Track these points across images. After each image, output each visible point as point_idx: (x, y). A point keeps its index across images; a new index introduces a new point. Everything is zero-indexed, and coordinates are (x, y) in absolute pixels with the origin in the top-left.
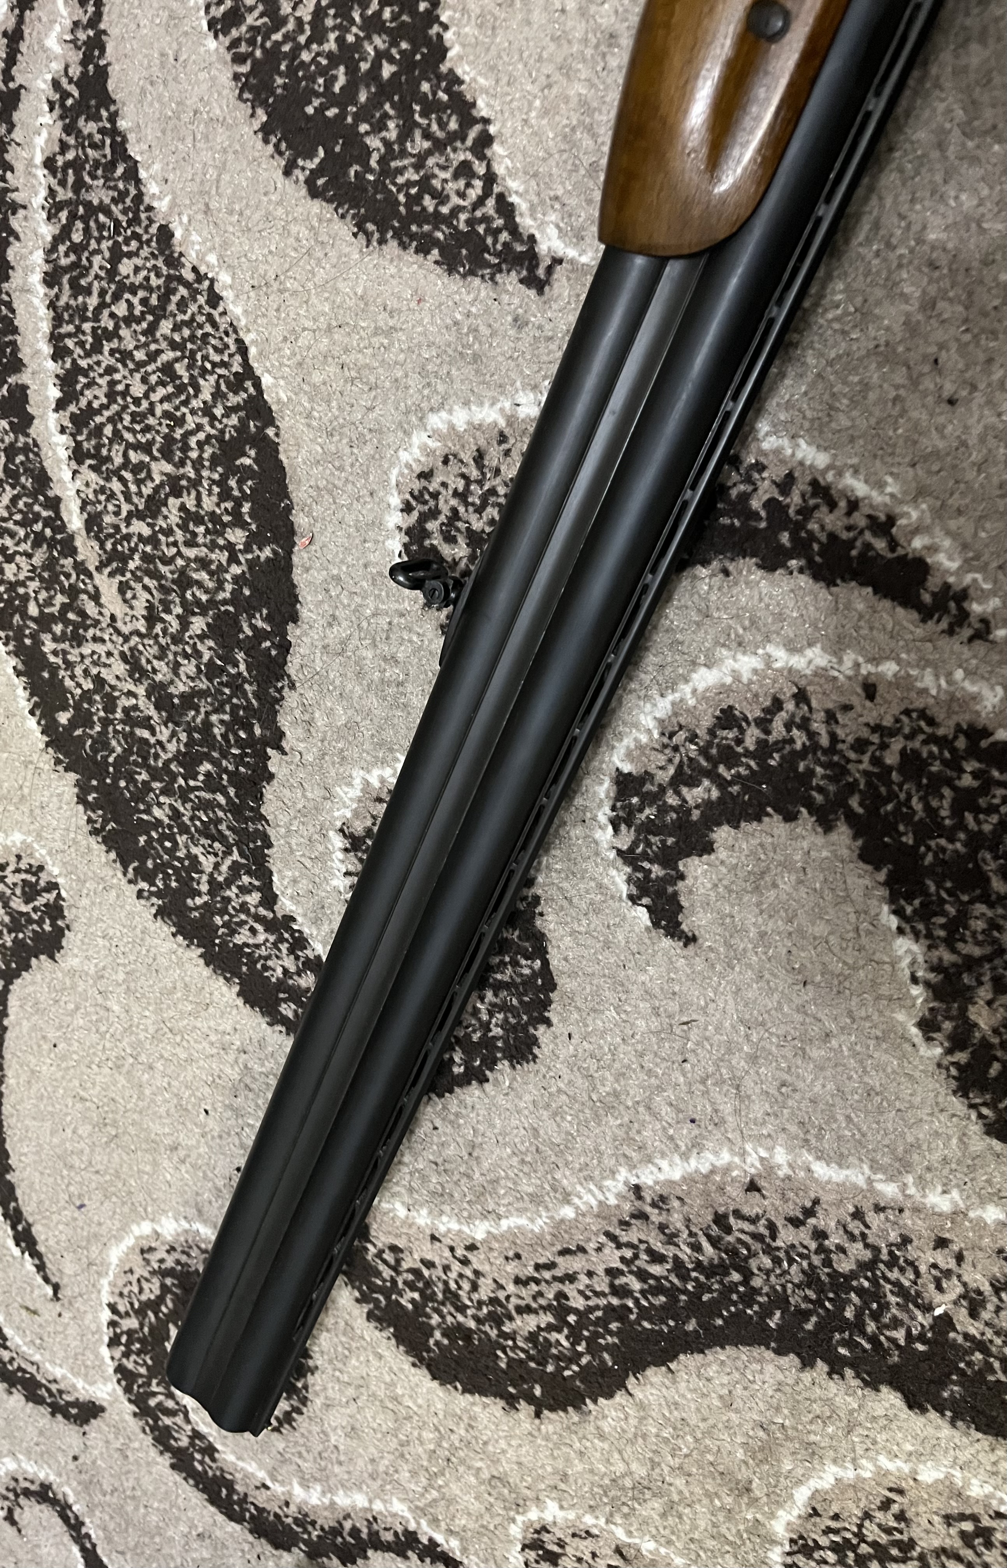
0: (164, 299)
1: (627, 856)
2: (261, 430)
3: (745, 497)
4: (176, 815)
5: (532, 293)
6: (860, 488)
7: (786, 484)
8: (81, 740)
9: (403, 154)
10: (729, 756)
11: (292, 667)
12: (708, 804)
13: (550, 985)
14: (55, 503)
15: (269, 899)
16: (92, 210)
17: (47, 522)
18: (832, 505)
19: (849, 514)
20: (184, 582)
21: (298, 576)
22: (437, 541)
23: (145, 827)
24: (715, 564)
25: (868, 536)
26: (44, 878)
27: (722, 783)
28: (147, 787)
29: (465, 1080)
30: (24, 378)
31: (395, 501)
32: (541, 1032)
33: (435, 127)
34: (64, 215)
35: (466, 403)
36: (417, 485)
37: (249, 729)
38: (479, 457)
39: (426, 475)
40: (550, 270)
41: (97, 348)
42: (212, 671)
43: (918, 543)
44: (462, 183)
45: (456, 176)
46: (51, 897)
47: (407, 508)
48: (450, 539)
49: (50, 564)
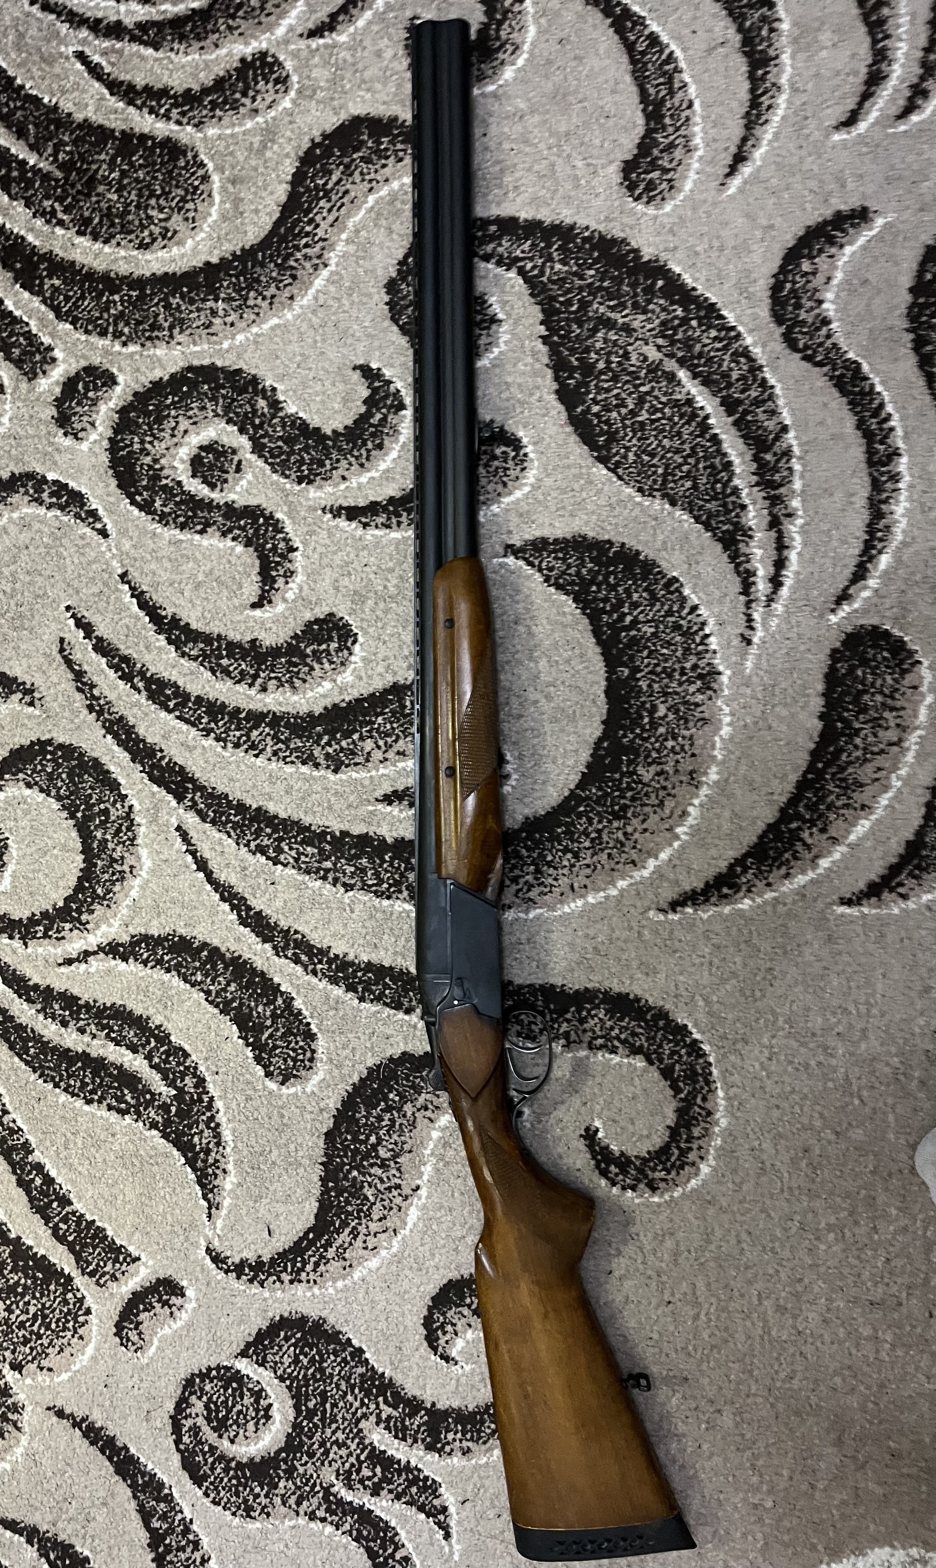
0: (665, 482)
1: (389, 383)
2: (600, 453)
3: (410, 514)
4: (582, 278)
5: (510, 543)
8: (646, 279)
9: (577, 566)
10: (373, 435)
11: (549, 373)
12: (372, 416)
13: (393, 319)
14: (695, 376)
15: (521, 272)
16: (714, 498)
17: (698, 366)
18: (383, 524)
19: (377, 524)
20: (615, 379)
21: (561, 408)
22: (509, 450)
23: (596, 261)
24: (407, 491)
25: (369, 520)
26: (645, 199)
27: (372, 425)
28: (602, 280)
29: (406, 257)
30: (731, 419)
31: (531, 455)
32: (387, 298)
33: (568, 578)
34: (729, 491)
35: (518, 499)
36: (525, 464)
37: (560, 337)
38: (505, 485)
39: (523, 469)
40: (507, 552)
41: (693, 449)
42: (587, 350)
43: (354, 525)
44: (550, 565)
45: (553, 566)
46: (637, 192)
47: (526, 455)
48: (504, 453)
49: (690, 348)
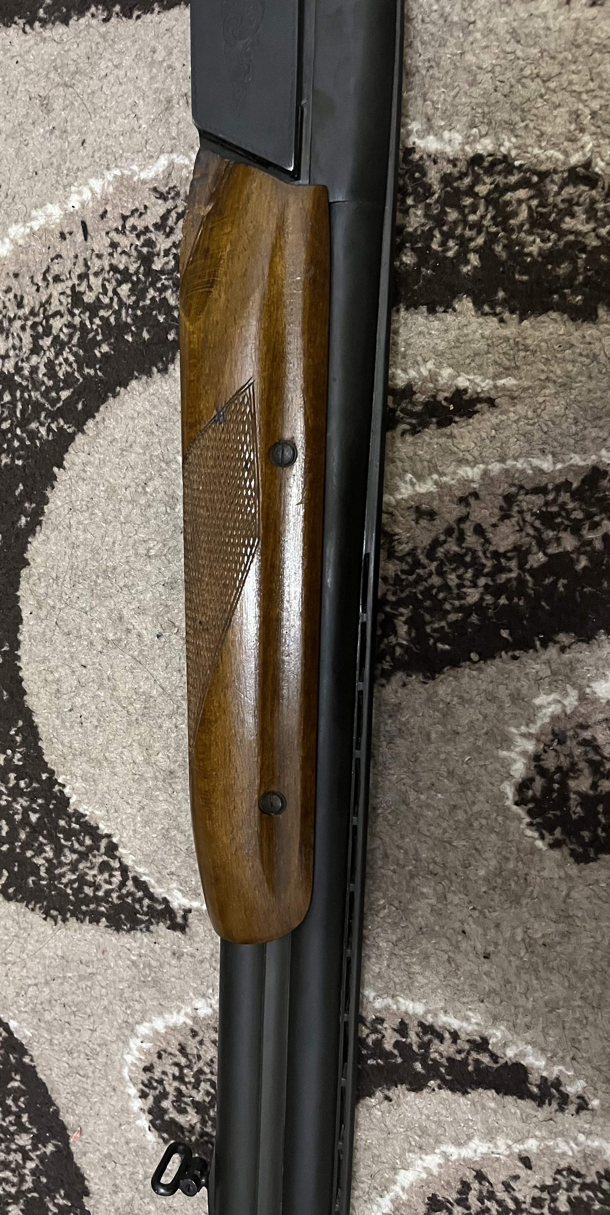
2: (19, 1060)
3: (378, 1043)
5: (178, 934)
6: (455, 1024)
7: (402, 1029)
9: (61, 864)
18: (442, 1039)
19: (454, 1042)
21: (80, 1161)
22: (172, 1114)
24: (379, 1094)
25: (474, 1055)
31: (133, 1091)
33: (77, 846)
35: (160, 1014)
36: (145, 1077)
38: (182, 1050)
39: (148, 1069)
40: (185, 918)
43: (510, 1053)
44: (106, 875)
45: (101, 872)
47: (144, 1095)
48: (182, 1111)
